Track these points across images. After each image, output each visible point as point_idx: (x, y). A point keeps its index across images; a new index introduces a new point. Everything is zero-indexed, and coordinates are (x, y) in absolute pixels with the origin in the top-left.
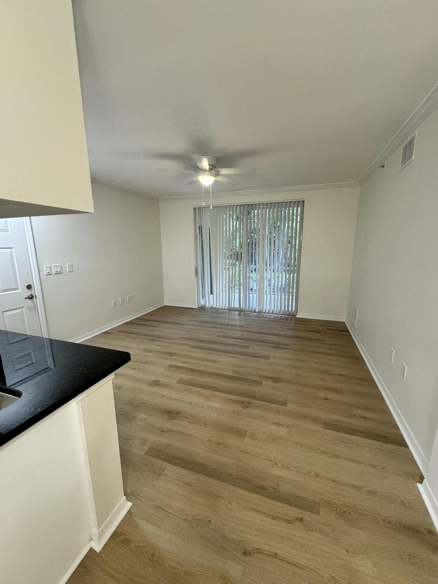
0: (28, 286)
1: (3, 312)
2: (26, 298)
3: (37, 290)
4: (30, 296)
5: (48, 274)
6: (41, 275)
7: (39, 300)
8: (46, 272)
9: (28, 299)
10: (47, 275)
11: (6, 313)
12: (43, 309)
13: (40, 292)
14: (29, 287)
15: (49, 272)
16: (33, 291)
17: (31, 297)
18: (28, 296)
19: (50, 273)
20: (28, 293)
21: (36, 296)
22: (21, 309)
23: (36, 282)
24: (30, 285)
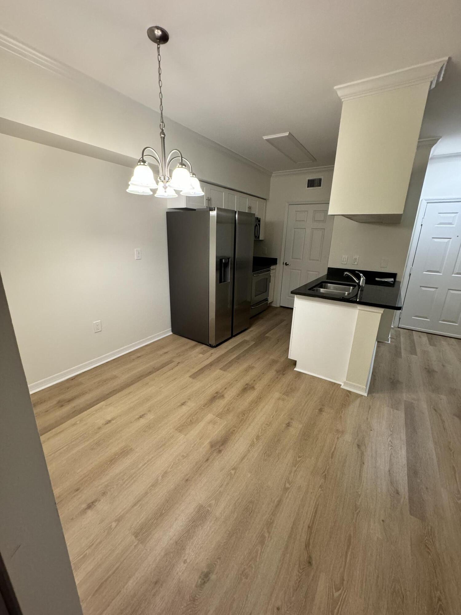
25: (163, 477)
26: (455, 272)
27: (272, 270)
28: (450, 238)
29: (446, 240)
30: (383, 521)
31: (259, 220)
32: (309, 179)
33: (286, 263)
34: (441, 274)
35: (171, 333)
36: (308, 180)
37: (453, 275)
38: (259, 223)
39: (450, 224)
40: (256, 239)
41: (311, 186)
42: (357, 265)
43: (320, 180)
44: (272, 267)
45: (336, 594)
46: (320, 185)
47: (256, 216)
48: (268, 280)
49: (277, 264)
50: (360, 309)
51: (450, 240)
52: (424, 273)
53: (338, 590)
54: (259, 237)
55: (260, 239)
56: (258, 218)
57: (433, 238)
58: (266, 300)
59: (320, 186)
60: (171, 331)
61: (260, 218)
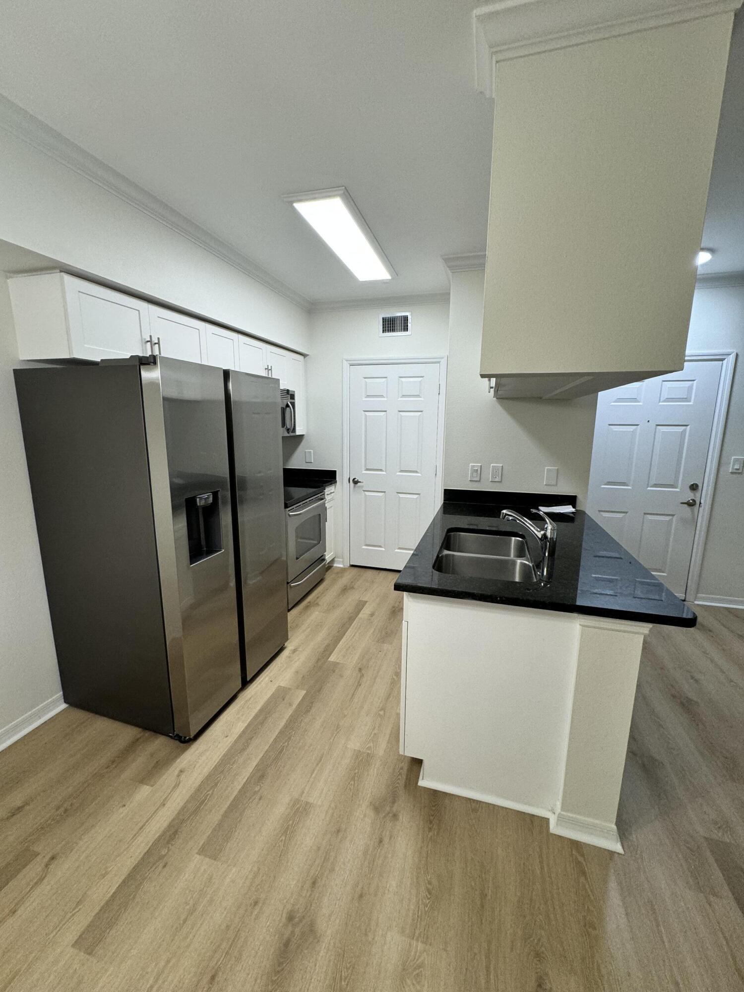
0: (693, 485)
1: (645, 514)
2: (682, 503)
3: (705, 496)
4: (691, 501)
5: (735, 471)
6: (721, 472)
7: (703, 513)
8: (733, 468)
9: (686, 505)
10: (732, 473)
11: (648, 516)
12: (704, 529)
13: (709, 501)
14: (694, 487)
15: (738, 468)
16: (698, 495)
17: (691, 504)
18: (687, 500)
19: (740, 471)
20: (689, 496)
21: (700, 503)
22: (671, 517)
23: (708, 481)
24: (697, 485)
26: (652, 482)
27: (328, 495)
28: (638, 425)
29: (632, 428)
31: (291, 394)
32: (384, 317)
33: (354, 479)
34: (629, 488)
35: (64, 706)
36: (383, 319)
37: (649, 488)
38: (292, 401)
39: (635, 400)
40: (288, 433)
41: (389, 331)
42: (501, 482)
43: (406, 319)
44: (328, 490)
46: (406, 329)
47: (282, 387)
48: (321, 516)
49: (336, 482)
50: (586, 624)
51: (637, 428)
52: (603, 486)
54: (294, 430)
55: (298, 433)
56: (288, 391)
57: (610, 425)
58: (322, 559)
59: (407, 331)
60: (63, 700)
61: (294, 392)
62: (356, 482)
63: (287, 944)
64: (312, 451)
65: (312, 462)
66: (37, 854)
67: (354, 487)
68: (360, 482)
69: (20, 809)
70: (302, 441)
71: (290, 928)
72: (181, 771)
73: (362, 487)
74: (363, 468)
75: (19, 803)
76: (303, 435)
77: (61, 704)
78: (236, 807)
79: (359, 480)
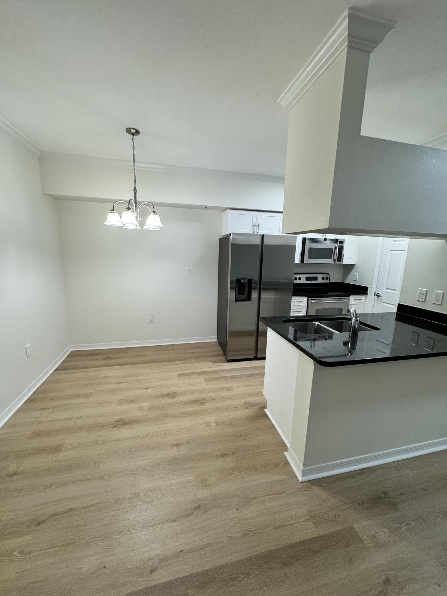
25: (143, 437)
30: (104, 567)
45: (16, 553)
53: (20, 553)
62: (378, 296)
63: (197, 401)
64: (358, 274)
65: (357, 280)
66: (187, 360)
67: (377, 298)
68: (381, 296)
69: (193, 353)
70: (354, 268)
71: (201, 400)
72: (220, 365)
73: (382, 299)
74: (385, 287)
75: (193, 352)
76: (354, 265)
77: (215, 340)
78: (220, 378)
79: (381, 295)
